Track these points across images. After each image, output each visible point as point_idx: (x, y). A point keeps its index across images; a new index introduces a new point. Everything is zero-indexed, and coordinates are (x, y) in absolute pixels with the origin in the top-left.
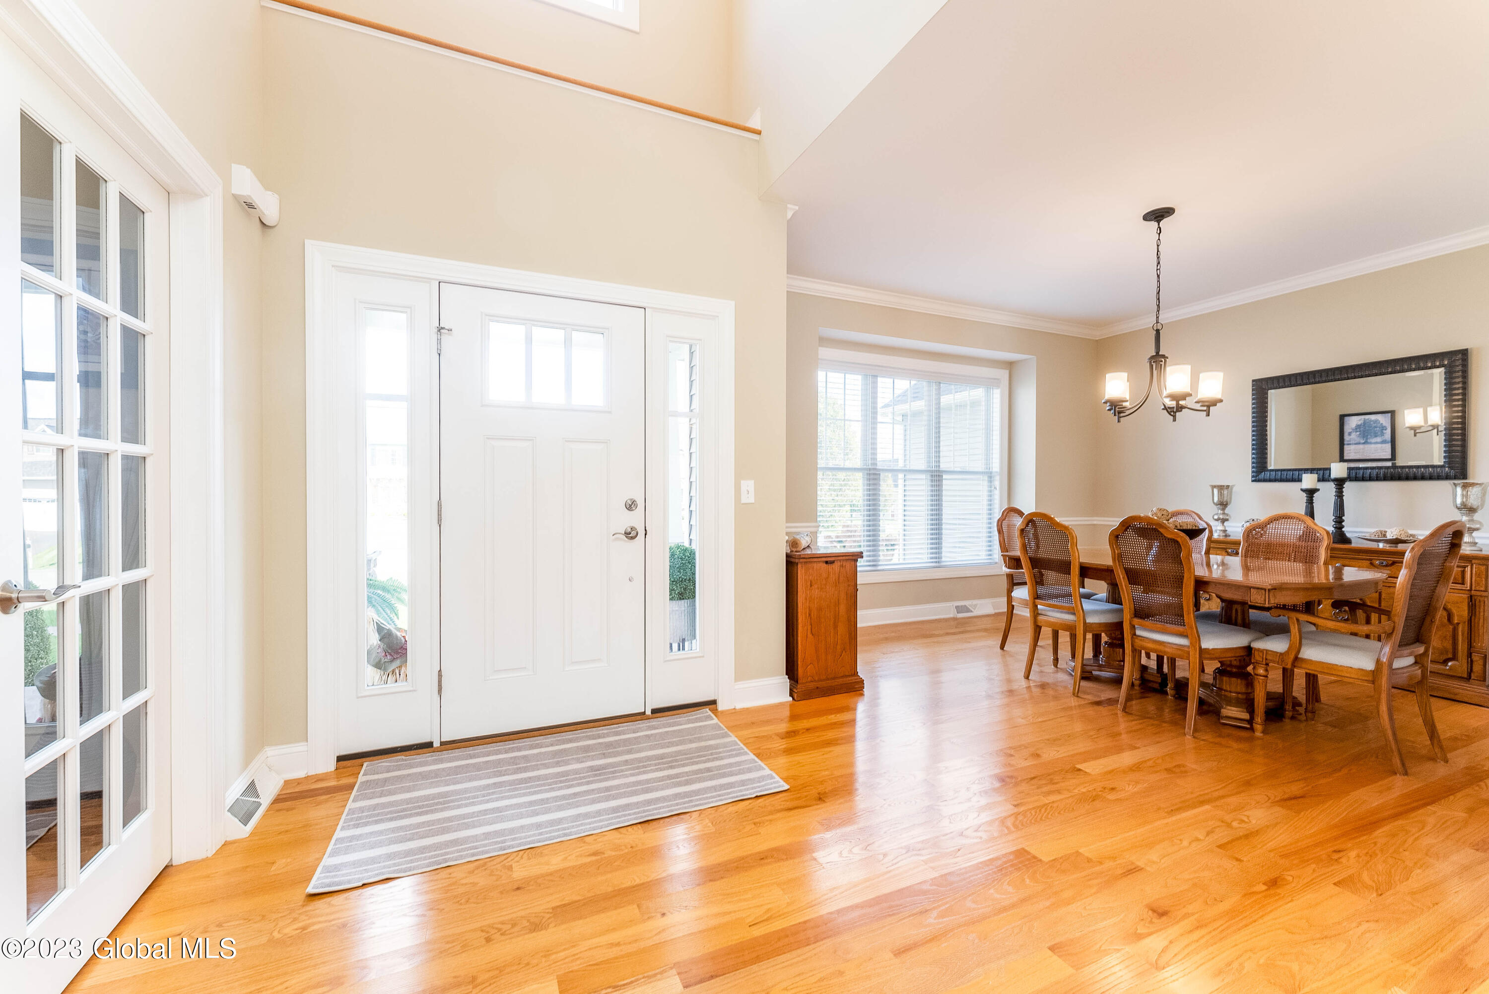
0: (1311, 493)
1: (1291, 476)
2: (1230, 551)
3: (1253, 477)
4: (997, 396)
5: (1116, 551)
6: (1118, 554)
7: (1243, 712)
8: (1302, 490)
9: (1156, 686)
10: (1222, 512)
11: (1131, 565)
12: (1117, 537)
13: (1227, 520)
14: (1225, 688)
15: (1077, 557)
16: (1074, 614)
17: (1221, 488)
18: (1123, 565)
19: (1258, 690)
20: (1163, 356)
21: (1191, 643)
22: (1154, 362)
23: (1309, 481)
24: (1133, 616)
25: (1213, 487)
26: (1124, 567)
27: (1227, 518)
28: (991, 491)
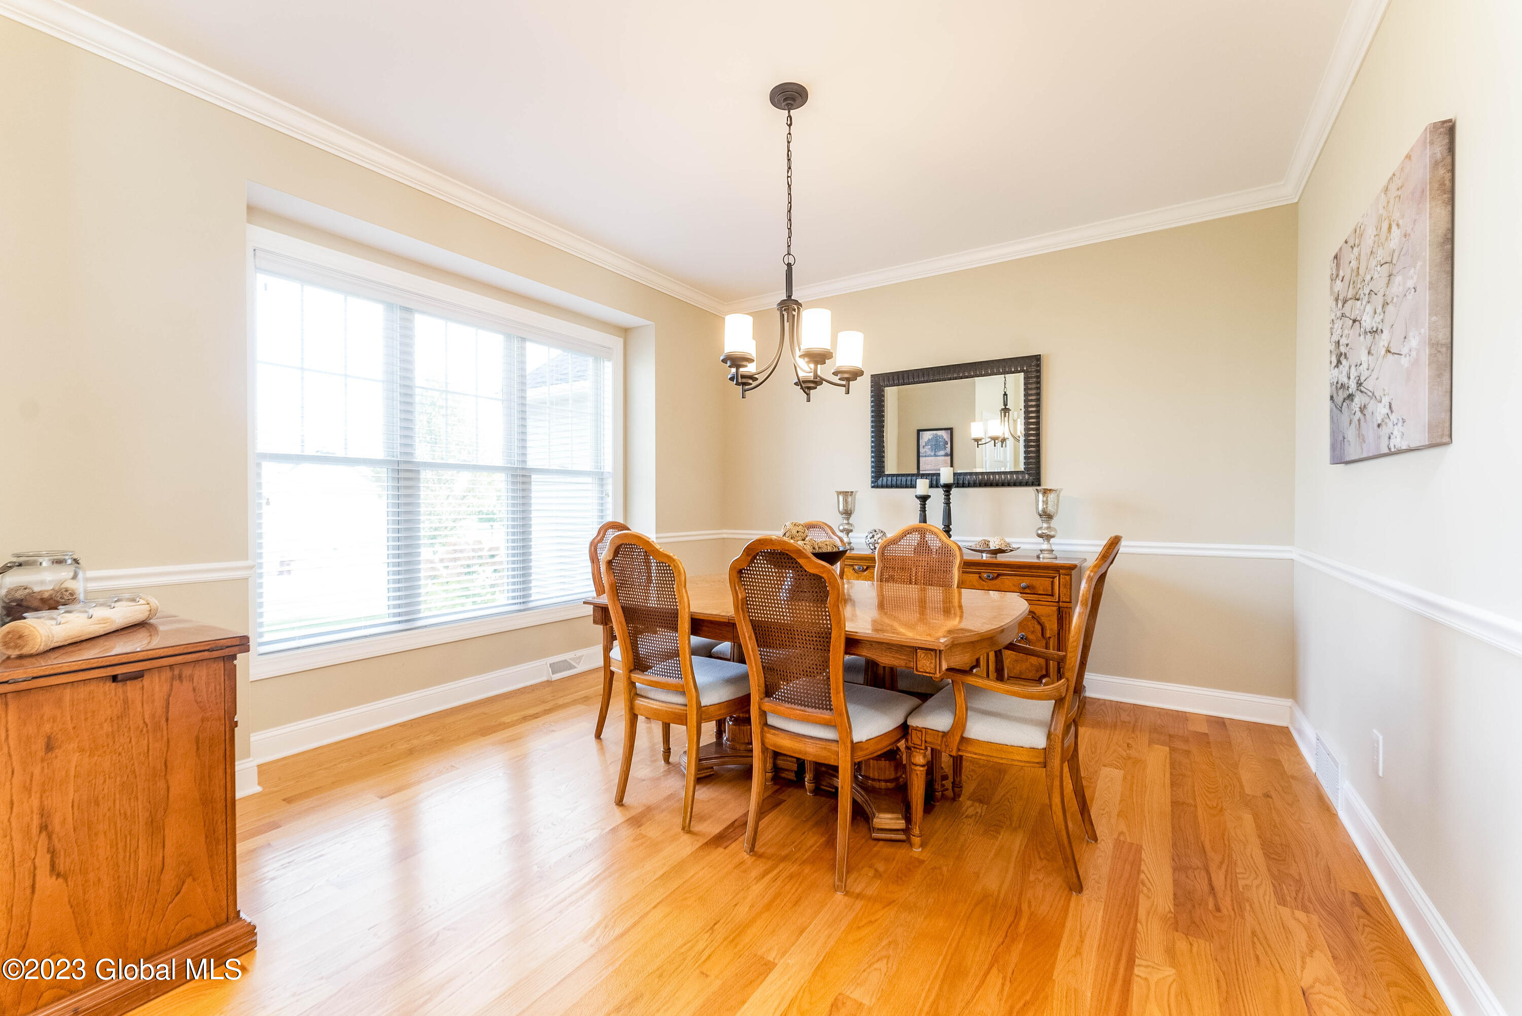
0: (924, 499)
1: (904, 482)
2: (856, 567)
3: (872, 482)
4: (609, 370)
5: (740, 595)
6: (742, 599)
7: (898, 819)
8: (916, 496)
9: (792, 776)
10: (846, 522)
11: (759, 616)
12: (740, 572)
13: (851, 531)
14: (871, 775)
15: (686, 604)
16: (683, 693)
17: (845, 494)
18: (749, 616)
19: (916, 787)
20: (796, 302)
21: (840, 738)
22: (785, 310)
23: (922, 486)
24: (763, 695)
25: (839, 493)
26: (751, 620)
27: (851, 528)
28: (602, 498)
